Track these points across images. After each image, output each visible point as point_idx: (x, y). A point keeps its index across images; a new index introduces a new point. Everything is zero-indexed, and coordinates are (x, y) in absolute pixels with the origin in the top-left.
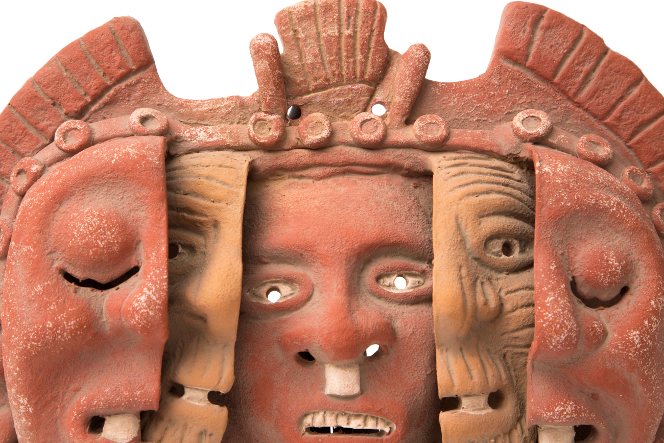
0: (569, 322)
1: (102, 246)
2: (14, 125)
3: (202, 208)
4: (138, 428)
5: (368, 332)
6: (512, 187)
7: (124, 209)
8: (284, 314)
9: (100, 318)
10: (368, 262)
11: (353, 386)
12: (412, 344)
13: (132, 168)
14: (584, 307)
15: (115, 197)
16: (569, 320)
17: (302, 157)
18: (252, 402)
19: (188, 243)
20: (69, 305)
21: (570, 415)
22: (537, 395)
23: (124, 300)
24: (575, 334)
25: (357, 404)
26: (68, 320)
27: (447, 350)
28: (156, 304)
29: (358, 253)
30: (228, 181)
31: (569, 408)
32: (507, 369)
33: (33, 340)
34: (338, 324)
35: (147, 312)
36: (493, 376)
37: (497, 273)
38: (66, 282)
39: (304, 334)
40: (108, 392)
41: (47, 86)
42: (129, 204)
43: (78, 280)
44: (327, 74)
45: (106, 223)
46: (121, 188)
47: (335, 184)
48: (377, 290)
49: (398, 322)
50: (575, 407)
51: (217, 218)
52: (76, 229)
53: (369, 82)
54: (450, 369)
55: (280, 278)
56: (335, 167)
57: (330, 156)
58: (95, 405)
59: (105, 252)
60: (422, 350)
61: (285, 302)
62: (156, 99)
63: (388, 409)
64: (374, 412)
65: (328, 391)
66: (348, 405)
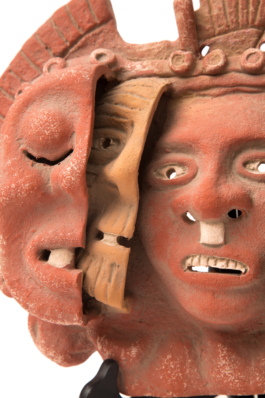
1: (47, 134)
2: (22, 62)
3: (124, 113)
4: (71, 259)
5: (228, 199)
7: (66, 111)
8: (177, 187)
9: (47, 183)
10: (239, 152)
11: (218, 237)
12: (264, 211)
13: (72, 83)
15: (61, 102)
17: (204, 81)
18: (154, 247)
19: (116, 137)
20: (27, 173)
23: (60, 171)
25: (222, 250)
26: (24, 183)
28: (76, 173)
29: (230, 145)
30: (144, 95)
33: (4, 196)
34: (205, 192)
35: (71, 178)
38: (27, 159)
39: (184, 199)
40: (50, 233)
41: (42, 36)
42: (69, 107)
43: (35, 158)
44: (227, 22)
45: (51, 119)
46: (65, 96)
47: (227, 99)
48: (243, 172)
49: (255, 194)
51: (133, 119)
52: (33, 122)
53: (258, 27)
55: (175, 162)
56: (227, 87)
57: (224, 79)
58: (42, 241)
59: (50, 138)
61: (178, 179)
62: (112, 44)
63: (244, 256)
64: (233, 257)
65: (201, 241)
66: (214, 251)
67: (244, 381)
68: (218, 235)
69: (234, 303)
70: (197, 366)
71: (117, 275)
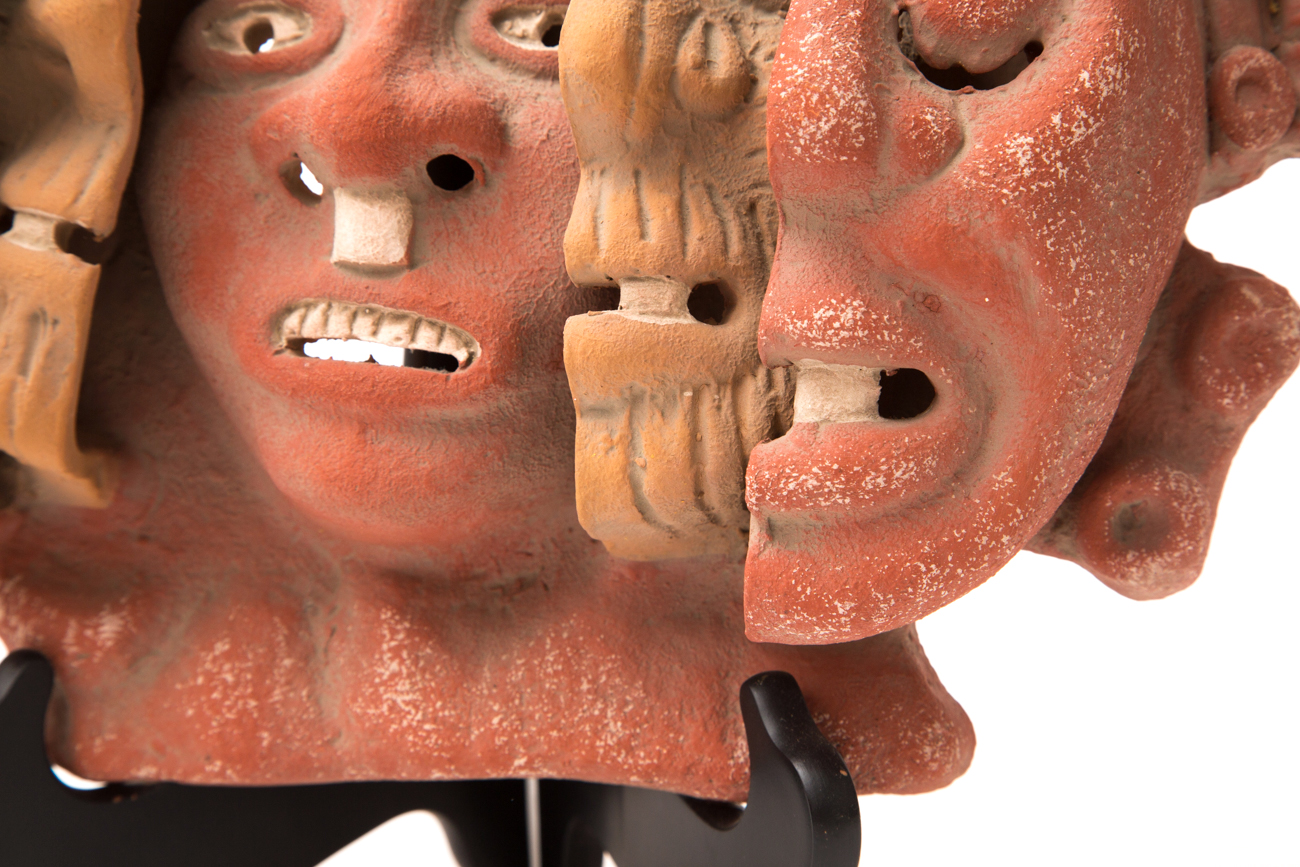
0: (845, 91)
5: (424, 115)
8: (273, 81)
11: (387, 242)
12: (543, 166)
14: (921, 81)
16: (847, 87)
21: (849, 330)
22: (783, 282)
24: (859, 125)
25: (398, 286)
27: (602, 172)
31: (849, 313)
34: (350, 87)
36: (701, 239)
37: (757, 12)
39: (285, 113)
48: (488, 41)
49: (520, 113)
54: (598, 214)
60: (565, 181)
61: (277, 53)
63: (465, 307)
64: (430, 310)
65: (335, 256)
66: (373, 288)
67: (454, 728)
68: (387, 234)
69: (427, 463)
70: (310, 681)
71: (49, 354)
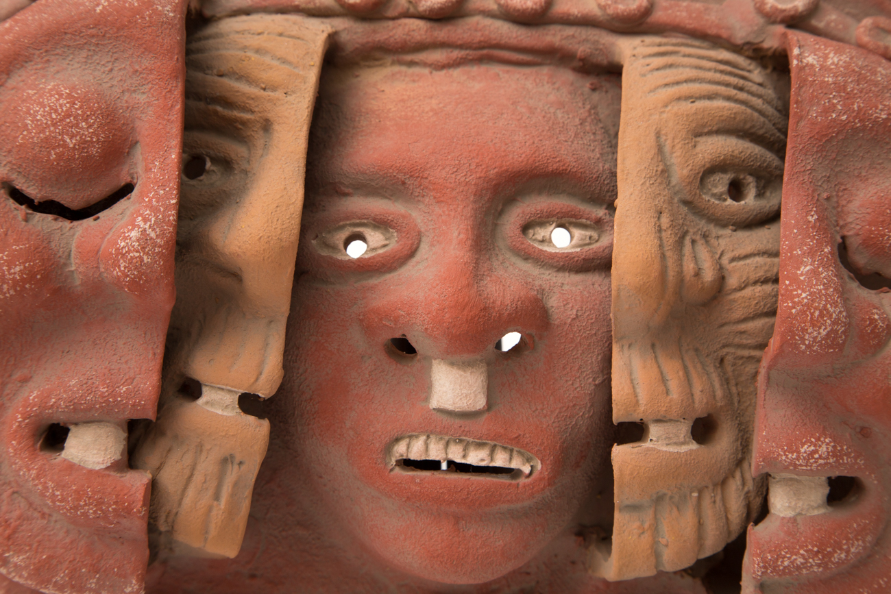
0: (835, 307)
1: (71, 146)
3: (245, 99)
4: (122, 447)
5: (504, 311)
6: (749, 92)
7: (113, 89)
8: (371, 277)
9: (65, 265)
10: (511, 200)
11: (476, 396)
12: (574, 335)
13: (129, 22)
14: (858, 287)
15: (98, 67)
16: (835, 304)
17: (414, 30)
18: (313, 415)
19: (222, 155)
20: (14, 239)
21: (824, 459)
22: (772, 424)
23: (105, 236)
24: (843, 329)
25: (481, 425)
26: (10, 264)
27: (630, 346)
28: (155, 245)
29: (495, 185)
30: (291, 58)
31: (824, 448)
32: (726, 381)
34: (456, 296)
35: (140, 257)
36: (702, 391)
37: (717, 228)
38: (11, 203)
39: (400, 309)
40: (74, 386)
42: (121, 80)
43: (32, 201)
45: (81, 108)
46: (111, 54)
47: (465, 77)
48: (523, 246)
49: (553, 299)
50: (833, 447)
51: (269, 115)
52: (30, 115)
54: (633, 377)
55: (368, 219)
56: (466, 49)
57: (459, 31)
58: (52, 405)
59: (77, 156)
60: (589, 345)
61: (372, 257)
63: (530, 437)
64: (507, 441)
65: (434, 403)
66: (465, 427)
68: (475, 391)
69: (501, 541)
71: (236, 484)
